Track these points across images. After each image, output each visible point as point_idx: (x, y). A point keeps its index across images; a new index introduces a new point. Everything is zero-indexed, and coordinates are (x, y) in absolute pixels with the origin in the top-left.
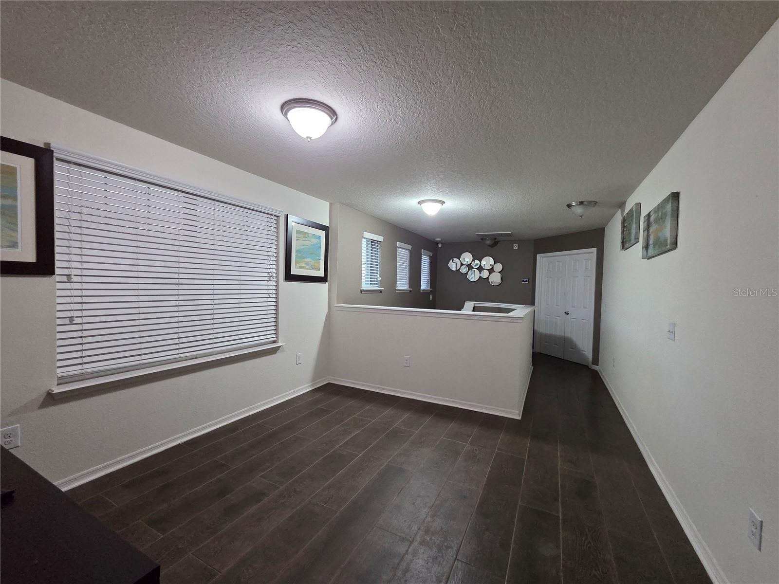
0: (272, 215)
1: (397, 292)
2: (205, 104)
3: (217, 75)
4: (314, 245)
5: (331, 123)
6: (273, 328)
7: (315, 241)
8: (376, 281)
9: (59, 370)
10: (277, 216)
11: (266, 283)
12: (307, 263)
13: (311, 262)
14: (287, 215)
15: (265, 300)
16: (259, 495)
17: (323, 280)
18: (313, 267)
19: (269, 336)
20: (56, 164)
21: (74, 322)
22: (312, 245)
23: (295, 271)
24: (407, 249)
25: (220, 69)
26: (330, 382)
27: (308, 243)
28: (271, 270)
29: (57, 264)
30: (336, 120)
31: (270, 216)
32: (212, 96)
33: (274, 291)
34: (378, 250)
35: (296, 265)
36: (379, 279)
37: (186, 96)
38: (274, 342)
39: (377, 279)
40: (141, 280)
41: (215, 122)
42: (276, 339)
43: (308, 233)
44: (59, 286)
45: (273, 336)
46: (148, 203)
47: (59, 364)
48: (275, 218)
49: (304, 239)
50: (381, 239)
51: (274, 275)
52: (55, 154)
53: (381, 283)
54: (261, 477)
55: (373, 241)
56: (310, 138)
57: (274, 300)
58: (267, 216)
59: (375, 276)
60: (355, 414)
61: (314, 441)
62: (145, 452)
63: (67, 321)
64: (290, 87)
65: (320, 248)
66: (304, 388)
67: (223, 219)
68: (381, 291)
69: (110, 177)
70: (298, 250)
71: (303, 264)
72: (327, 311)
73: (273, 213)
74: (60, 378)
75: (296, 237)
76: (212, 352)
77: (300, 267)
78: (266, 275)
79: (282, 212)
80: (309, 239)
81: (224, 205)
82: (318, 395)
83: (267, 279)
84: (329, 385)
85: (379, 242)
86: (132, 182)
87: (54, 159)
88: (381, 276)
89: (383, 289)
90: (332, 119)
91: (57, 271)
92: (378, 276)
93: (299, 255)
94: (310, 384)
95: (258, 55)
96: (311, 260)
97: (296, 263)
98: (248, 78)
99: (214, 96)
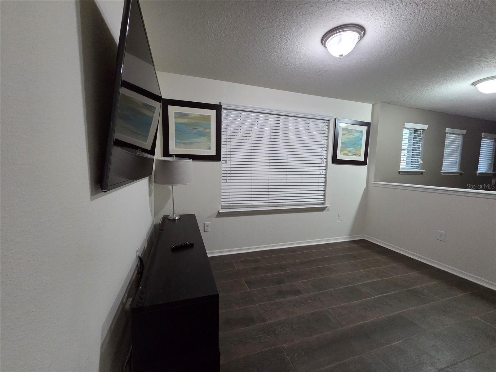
0: (325, 120)
1: (442, 174)
2: (279, 58)
3: (281, 36)
4: (357, 137)
5: (360, 37)
6: (322, 194)
7: (357, 135)
8: (417, 164)
9: (222, 203)
10: (328, 120)
11: (319, 165)
12: (350, 151)
13: (353, 150)
14: (336, 118)
15: (318, 176)
16: (298, 292)
17: (363, 163)
18: (355, 154)
19: (319, 200)
20: (222, 110)
21: (228, 182)
22: (354, 138)
23: (339, 157)
24: (459, 134)
25: (281, 33)
26: (364, 239)
27: (351, 136)
28: (323, 157)
29: (222, 156)
30: (364, 34)
31: (323, 121)
32: (281, 52)
33: (324, 171)
34: (421, 138)
35: (341, 153)
36: (421, 162)
37: (269, 57)
38: (323, 204)
39: (418, 162)
40: (253, 163)
41: (285, 68)
42: (323, 202)
43: (352, 129)
44: (223, 165)
45: (322, 199)
46: (258, 123)
47: (222, 200)
48: (327, 122)
49: (348, 134)
50: (425, 127)
51: (325, 160)
52: (222, 106)
53: (423, 166)
54: (302, 282)
55: (416, 130)
56: (341, 55)
57: (324, 176)
58: (321, 121)
59: (416, 160)
60: (380, 266)
61: (341, 274)
62: (251, 249)
63: (225, 181)
64: (324, 24)
65: (361, 139)
66: (343, 238)
67: (294, 127)
68: (422, 173)
69: (243, 113)
70: (343, 142)
71: (346, 152)
72: (365, 187)
73: (325, 119)
74: (222, 206)
75: (342, 133)
76: (285, 204)
77: (344, 154)
78: (319, 160)
79: (332, 117)
80: (353, 133)
81: (295, 118)
82: (353, 245)
83: (320, 162)
84: (363, 241)
85: (423, 130)
86: (251, 114)
87: (222, 109)
88: (423, 160)
89: (425, 171)
90: (360, 34)
91: (222, 159)
92: (420, 160)
93: (344, 146)
94: (347, 237)
95: (300, 11)
96: (354, 149)
97: (341, 151)
98: (297, 30)
99: (282, 51)
